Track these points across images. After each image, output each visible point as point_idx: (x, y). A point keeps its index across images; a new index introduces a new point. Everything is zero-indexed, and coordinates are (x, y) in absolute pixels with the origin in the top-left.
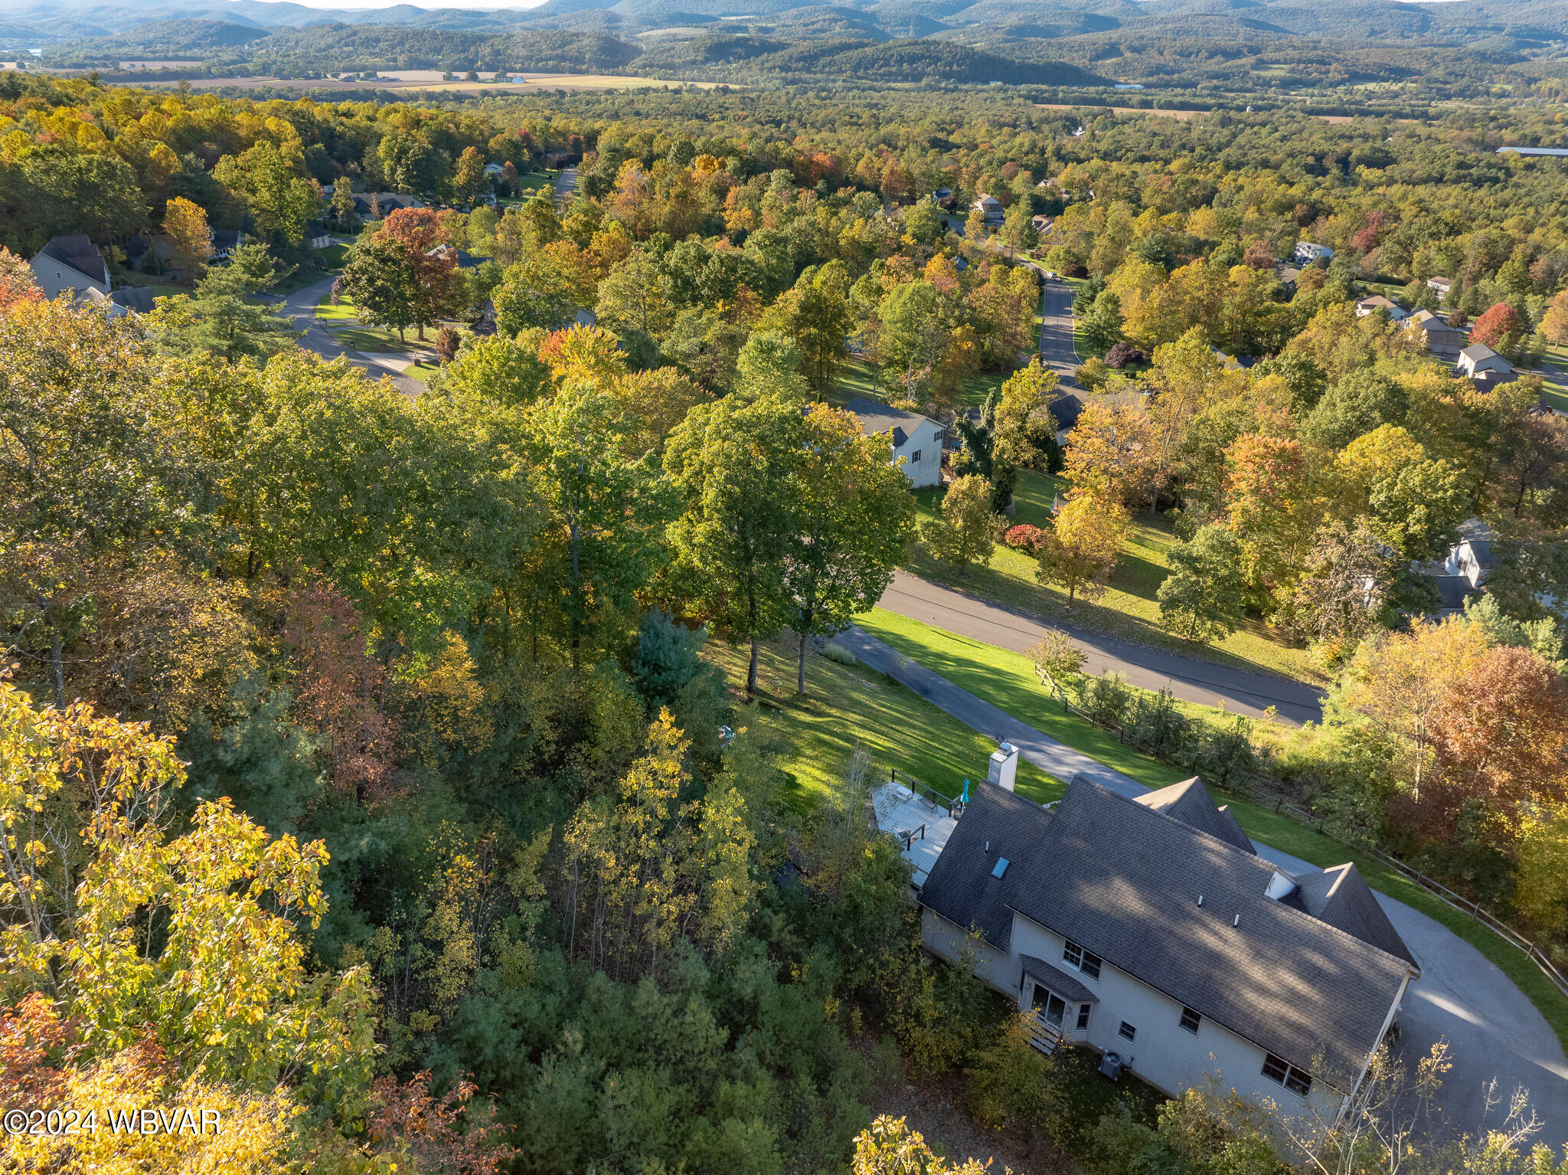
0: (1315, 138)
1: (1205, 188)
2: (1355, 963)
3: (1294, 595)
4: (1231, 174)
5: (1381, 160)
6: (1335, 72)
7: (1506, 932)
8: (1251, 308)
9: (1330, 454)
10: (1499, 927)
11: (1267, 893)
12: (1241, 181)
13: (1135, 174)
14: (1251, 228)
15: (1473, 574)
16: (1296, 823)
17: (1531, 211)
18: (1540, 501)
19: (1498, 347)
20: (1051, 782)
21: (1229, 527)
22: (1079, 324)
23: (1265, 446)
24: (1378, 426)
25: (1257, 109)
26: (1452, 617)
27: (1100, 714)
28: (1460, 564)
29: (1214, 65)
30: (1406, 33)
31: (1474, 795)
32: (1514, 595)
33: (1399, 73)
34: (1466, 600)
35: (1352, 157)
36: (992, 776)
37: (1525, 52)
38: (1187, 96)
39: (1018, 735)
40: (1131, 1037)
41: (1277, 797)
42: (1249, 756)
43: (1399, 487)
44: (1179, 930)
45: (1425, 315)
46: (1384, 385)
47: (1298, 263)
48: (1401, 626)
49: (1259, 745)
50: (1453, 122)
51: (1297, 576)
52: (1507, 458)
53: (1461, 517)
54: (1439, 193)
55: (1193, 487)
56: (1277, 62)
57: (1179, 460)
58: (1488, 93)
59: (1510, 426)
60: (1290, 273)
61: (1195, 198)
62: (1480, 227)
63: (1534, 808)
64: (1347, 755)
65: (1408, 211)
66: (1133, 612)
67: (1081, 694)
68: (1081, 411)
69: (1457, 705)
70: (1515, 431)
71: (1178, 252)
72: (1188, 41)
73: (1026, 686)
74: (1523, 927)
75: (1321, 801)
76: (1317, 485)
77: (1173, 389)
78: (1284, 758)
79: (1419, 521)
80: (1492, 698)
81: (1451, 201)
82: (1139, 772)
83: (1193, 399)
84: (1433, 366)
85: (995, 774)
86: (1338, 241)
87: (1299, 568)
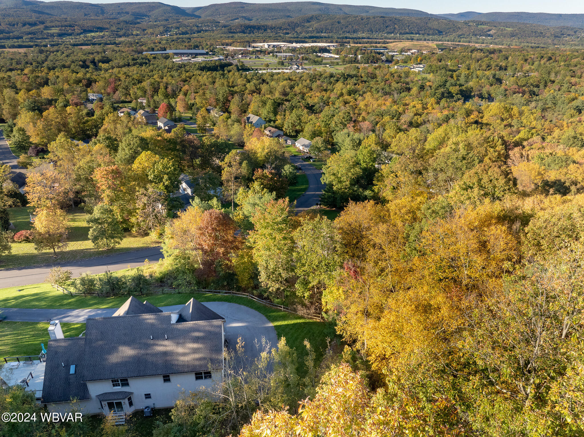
0: (79, 54)
1: (43, 79)
2: (207, 328)
3: (137, 219)
4: (52, 72)
5: (107, 61)
6: (77, 30)
7: (241, 294)
8: (79, 121)
9: (129, 167)
10: (239, 294)
11: (172, 323)
12: (57, 74)
13: (9, 77)
14: (68, 91)
15: (189, 191)
16: (171, 294)
17: (160, 72)
18: (198, 163)
19: (168, 117)
20: (79, 325)
21: (105, 204)
22: (10, 142)
23: (106, 171)
24: (141, 153)
25: (52, 45)
26: (189, 208)
27: (86, 291)
28: (184, 190)
29: (27, 29)
30: (97, 15)
31: (217, 259)
32: (203, 194)
33: (101, 29)
34: (190, 201)
35: (96, 61)
36: (52, 337)
37: (138, 21)
38: (20, 42)
39: (57, 315)
40: (150, 397)
41: (161, 289)
42: (146, 280)
43: (156, 171)
44: (149, 351)
45: (142, 112)
46: (138, 138)
47: (92, 101)
48: (175, 216)
49: (147, 274)
50: (125, 45)
51: (136, 212)
52: (184, 152)
53: (179, 175)
54: (130, 70)
55: (85, 193)
56: (53, 27)
57: (76, 185)
58: (133, 35)
59: (181, 142)
60: (90, 106)
61: (41, 83)
62: (147, 79)
63: (233, 255)
64: (177, 264)
65: (123, 78)
66: (83, 247)
67: (75, 287)
68: (26, 178)
69: (201, 234)
70: (183, 143)
71: (42, 105)
72: (11, 19)
73: (51, 294)
74: (244, 290)
75: (175, 283)
76: (129, 179)
77: (62, 159)
78: (157, 275)
79: (167, 180)
80: (210, 228)
81: (135, 72)
82: (111, 305)
83: (72, 160)
84: (151, 128)
85: (53, 335)
86: (103, 91)
87: (135, 209)
